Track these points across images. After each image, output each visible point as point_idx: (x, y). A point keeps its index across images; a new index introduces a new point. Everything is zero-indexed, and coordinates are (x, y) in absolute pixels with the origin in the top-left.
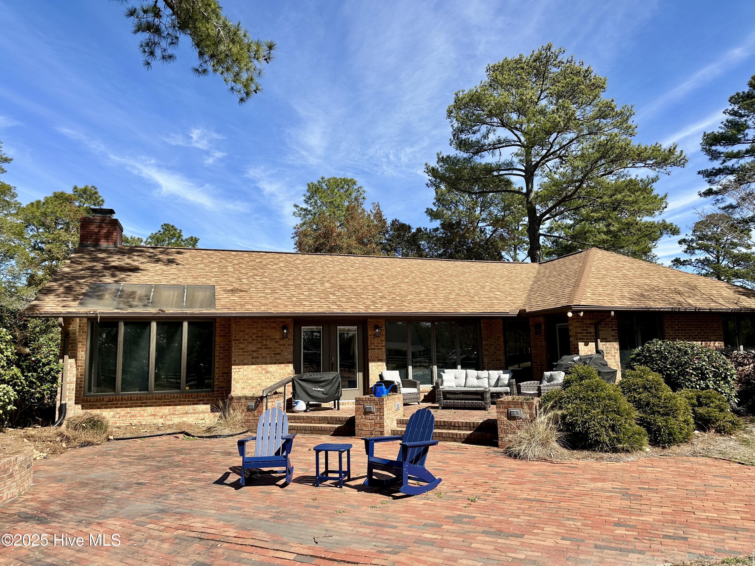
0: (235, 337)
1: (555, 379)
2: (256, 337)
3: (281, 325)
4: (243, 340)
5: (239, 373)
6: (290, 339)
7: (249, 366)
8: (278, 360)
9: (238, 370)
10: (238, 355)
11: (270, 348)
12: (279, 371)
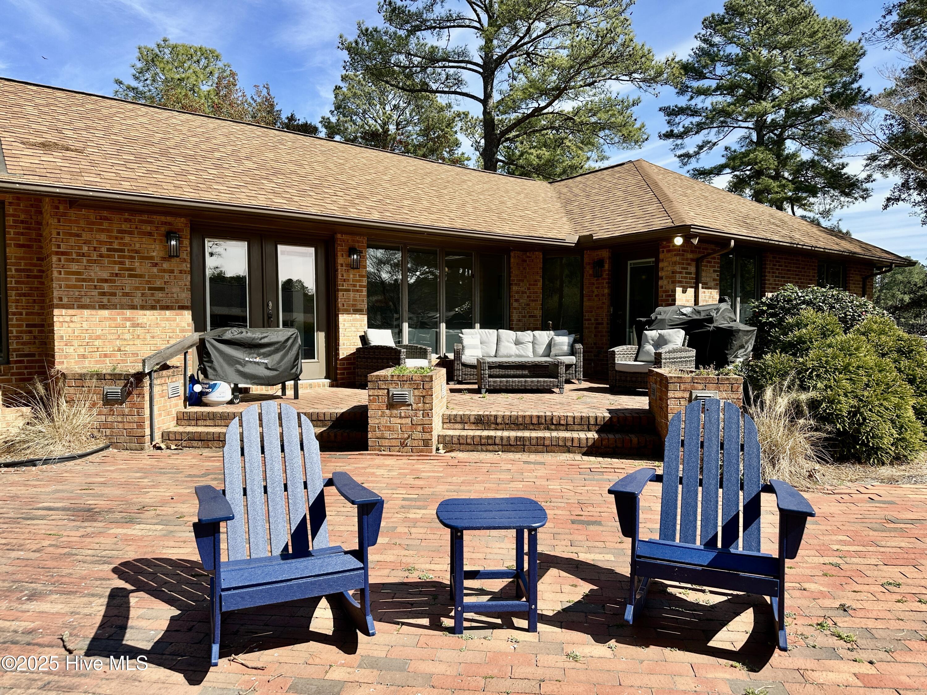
0: (59, 247)
1: (670, 342)
2: (109, 250)
3: (163, 229)
4: (78, 254)
5: (71, 325)
6: (184, 261)
7: (93, 312)
8: (158, 301)
9: (68, 319)
10: (68, 286)
11: (141, 276)
12: (163, 324)
